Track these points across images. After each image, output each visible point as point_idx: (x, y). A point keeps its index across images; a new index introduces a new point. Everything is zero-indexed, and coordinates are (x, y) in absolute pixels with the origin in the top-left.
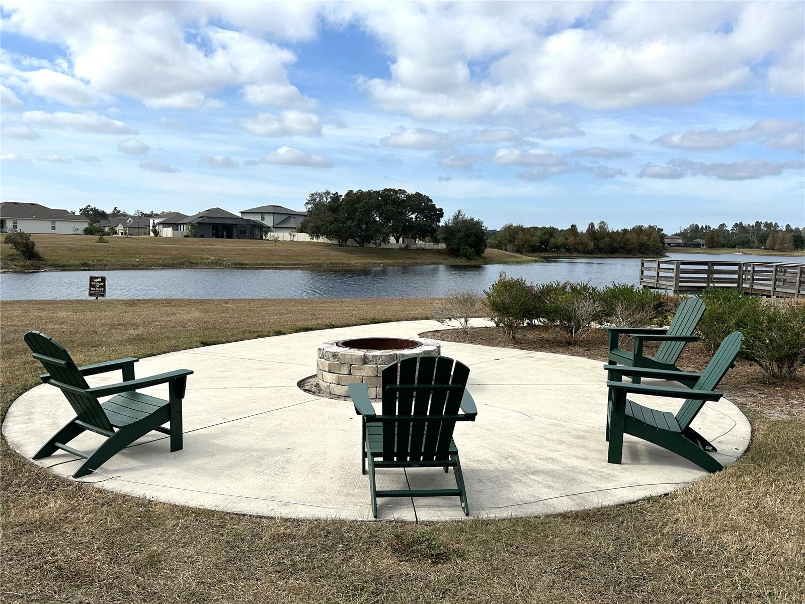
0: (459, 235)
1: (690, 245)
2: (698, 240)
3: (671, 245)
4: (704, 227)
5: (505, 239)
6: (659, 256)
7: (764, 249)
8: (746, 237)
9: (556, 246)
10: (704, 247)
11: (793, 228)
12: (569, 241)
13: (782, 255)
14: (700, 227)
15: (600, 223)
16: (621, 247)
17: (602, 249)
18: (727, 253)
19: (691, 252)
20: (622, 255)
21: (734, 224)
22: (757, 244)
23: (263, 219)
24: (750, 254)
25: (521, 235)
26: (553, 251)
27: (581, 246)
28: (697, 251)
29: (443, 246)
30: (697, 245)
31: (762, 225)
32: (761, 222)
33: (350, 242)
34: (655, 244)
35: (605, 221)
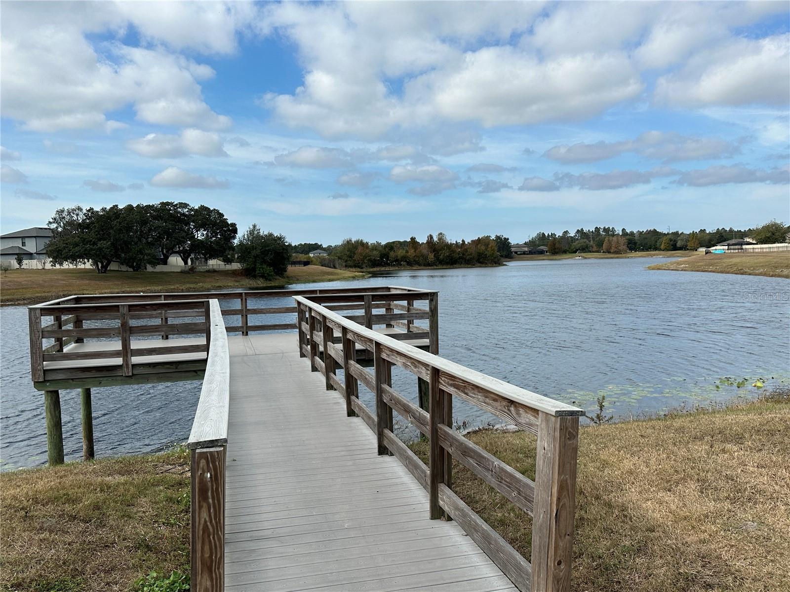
0: (254, 253)
1: (534, 252)
2: (542, 247)
3: (518, 253)
4: (550, 234)
5: (344, 254)
6: (497, 265)
7: (603, 252)
8: (585, 243)
9: (397, 259)
10: (548, 253)
11: (628, 231)
12: (409, 254)
13: (618, 258)
14: (546, 235)
15: (439, 235)
16: (460, 258)
17: (443, 260)
18: (569, 258)
19: (537, 259)
20: (462, 265)
21: (576, 231)
22: (595, 249)
23: (24, 244)
24: (589, 258)
25: (360, 249)
26: (394, 264)
27: (421, 258)
28: (541, 258)
29: (236, 266)
30: (542, 252)
31: (601, 230)
32: (600, 228)
33: (113, 266)
34: (493, 254)
35: (443, 233)
